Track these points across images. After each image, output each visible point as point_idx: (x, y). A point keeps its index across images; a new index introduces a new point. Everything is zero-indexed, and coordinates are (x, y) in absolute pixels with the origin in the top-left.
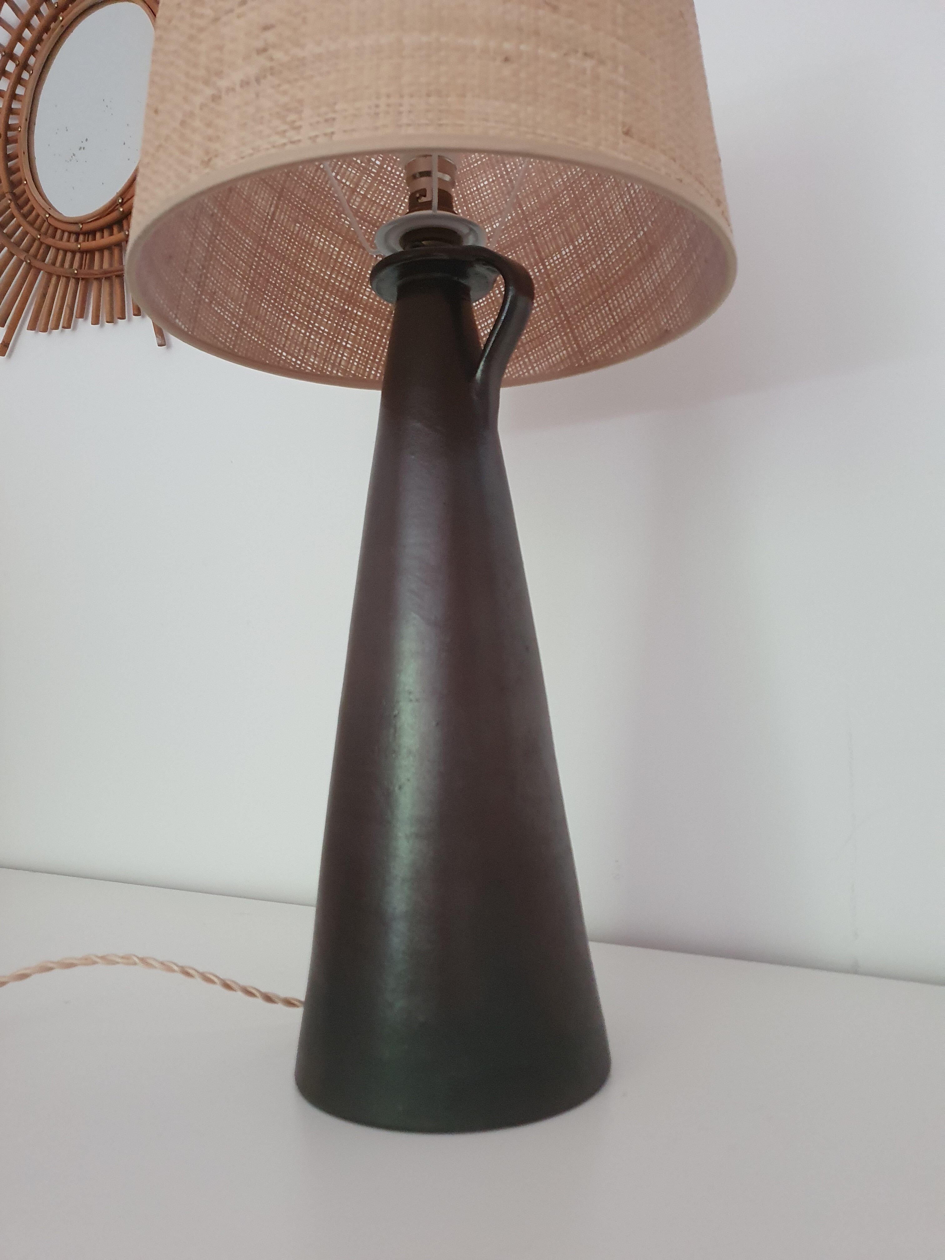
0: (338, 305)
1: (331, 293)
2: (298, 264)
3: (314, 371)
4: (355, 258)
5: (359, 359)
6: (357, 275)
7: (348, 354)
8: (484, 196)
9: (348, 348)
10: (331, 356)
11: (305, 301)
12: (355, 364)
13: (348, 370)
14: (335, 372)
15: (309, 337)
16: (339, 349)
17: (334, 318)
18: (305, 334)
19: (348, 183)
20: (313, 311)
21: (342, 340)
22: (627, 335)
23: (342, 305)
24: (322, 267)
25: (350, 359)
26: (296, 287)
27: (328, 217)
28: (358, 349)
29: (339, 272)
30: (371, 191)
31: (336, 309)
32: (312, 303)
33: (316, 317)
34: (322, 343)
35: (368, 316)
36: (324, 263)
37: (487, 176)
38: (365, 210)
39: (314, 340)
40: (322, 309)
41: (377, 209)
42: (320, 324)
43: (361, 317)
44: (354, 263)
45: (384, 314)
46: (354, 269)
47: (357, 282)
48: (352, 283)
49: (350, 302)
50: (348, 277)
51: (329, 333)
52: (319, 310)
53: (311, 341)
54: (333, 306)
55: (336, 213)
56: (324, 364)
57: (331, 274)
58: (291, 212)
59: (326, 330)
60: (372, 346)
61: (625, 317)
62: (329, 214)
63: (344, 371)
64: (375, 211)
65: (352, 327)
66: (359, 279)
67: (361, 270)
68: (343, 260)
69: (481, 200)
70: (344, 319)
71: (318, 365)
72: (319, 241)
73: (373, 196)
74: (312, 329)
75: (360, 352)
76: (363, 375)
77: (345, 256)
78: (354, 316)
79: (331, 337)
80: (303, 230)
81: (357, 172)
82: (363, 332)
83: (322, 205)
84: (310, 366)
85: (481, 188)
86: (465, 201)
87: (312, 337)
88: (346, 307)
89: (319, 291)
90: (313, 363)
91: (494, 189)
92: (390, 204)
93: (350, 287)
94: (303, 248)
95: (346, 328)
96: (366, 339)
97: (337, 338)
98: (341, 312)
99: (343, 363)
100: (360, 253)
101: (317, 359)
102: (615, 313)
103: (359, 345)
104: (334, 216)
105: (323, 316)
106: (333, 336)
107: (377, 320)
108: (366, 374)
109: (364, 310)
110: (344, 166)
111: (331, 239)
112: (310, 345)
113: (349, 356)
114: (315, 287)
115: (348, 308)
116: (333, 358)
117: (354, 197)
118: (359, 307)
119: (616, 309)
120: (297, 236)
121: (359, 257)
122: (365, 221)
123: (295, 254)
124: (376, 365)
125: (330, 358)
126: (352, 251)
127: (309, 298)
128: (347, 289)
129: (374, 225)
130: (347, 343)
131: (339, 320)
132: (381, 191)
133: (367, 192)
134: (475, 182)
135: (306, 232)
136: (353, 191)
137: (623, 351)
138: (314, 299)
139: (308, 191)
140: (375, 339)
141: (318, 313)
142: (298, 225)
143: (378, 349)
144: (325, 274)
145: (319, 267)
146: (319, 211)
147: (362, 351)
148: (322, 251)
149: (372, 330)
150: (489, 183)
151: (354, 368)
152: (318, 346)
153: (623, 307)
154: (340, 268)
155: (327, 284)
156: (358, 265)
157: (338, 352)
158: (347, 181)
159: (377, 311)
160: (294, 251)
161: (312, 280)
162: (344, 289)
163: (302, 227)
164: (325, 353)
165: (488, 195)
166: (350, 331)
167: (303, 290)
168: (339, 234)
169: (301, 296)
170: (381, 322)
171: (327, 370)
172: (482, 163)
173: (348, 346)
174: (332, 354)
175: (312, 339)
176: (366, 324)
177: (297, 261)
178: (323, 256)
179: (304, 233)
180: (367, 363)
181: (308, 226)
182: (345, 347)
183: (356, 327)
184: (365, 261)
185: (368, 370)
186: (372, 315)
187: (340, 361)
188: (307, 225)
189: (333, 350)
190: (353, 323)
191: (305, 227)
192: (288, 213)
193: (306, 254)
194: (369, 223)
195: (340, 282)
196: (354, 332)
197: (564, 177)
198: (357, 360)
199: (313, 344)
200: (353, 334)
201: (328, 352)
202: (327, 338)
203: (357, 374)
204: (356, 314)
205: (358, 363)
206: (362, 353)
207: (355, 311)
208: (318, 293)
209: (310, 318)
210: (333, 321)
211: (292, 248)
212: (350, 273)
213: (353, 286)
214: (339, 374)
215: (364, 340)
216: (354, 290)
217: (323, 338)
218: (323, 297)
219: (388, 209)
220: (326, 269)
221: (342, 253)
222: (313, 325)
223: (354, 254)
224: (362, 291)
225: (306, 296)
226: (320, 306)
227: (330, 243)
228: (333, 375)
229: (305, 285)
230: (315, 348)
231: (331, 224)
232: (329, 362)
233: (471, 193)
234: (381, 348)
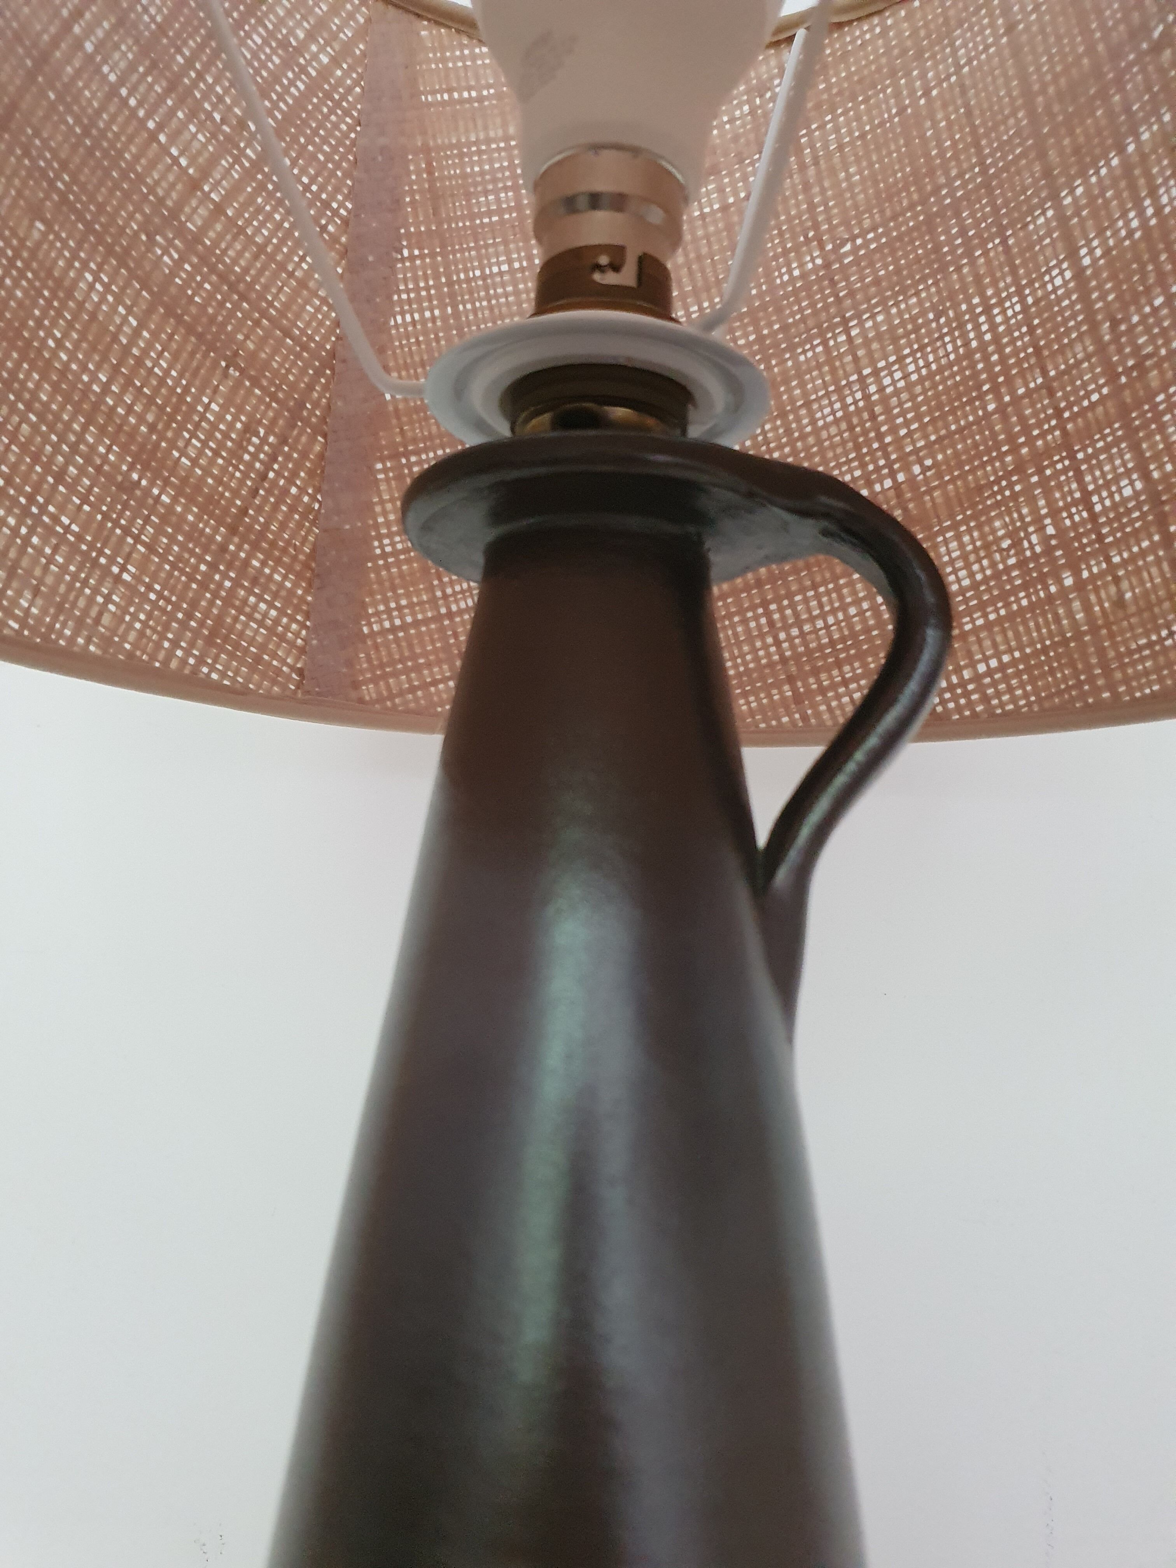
0: (116, 467)
1: (102, 430)
2: (26, 334)
3: (26, 633)
4: (176, 356)
5: (150, 616)
6: (174, 400)
7: (121, 598)
8: (497, 296)
9: (125, 583)
10: (77, 598)
11: (30, 440)
12: (138, 625)
13: (116, 639)
14: (80, 641)
15: (26, 541)
16: (100, 582)
17: (101, 500)
18: (15, 531)
19: (183, 162)
20: (47, 469)
21: (112, 560)
22: (809, 692)
23: (124, 468)
24: (88, 357)
25: (125, 611)
26: (12, 397)
27: (122, 231)
28: (150, 588)
29: (129, 382)
30: (238, 202)
31: (110, 478)
32: (48, 448)
33: (54, 488)
34: (60, 560)
35: (187, 509)
36: (93, 348)
37: (508, 253)
38: (216, 244)
39: (39, 551)
40: (72, 470)
41: (244, 249)
42: (62, 509)
43: (170, 509)
44: (171, 367)
45: (226, 511)
46: (170, 382)
47: (172, 418)
48: (158, 419)
49: (146, 467)
50: (151, 400)
51: (80, 538)
52: (63, 471)
53: (30, 550)
54: (101, 466)
55: (143, 227)
56: (55, 618)
57: (110, 381)
58: (24, 183)
59: (74, 527)
60: (187, 587)
61: (809, 652)
62: (127, 224)
63: (106, 642)
64: (240, 254)
65: (142, 530)
66: (176, 410)
67: (186, 390)
68: (145, 352)
69: (489, 301)
70: (126, 506)
71: (39, 620)
72: (91, 287)
73: (239, 214)
74: (37, 519)
75: (153, 596)
76: (153, 658)
77: (150, 345)
78: (150, 501)
79: (84, 547)
80: (52, 244)
81: (208, 141)
82: (168, 549)
83: (111, 192)
84: (16, 619)
85: (492, 275)
86: (452, 295)
87: (35, 540)
88: (135, 476)
89: (73, 419)
90: (27, 611)
91: (521, 286)
92: (278, 248)
93: (152, 428)
94: (46, 293)
95: (126, 531)
96: (174, 566)
97: (101, 553)
98: (121, 487)
99: (106, 619)
100: (189, 348)
101: (39, 601)
102: (782, 636)
103: (154, 578)
104: (136, 234)
105: (72, 489)
106: (91, 546)
107: (207, 524)
108: (161, 655)
109: (180, 492)
110: (180, 114)
111: (123, 289)
112: (25, 562)
113: (123, 603)
114: (62, 408)
115: (140, 479)
116: (82, 603)
117: (194, 203)
118: (166, 482)
119: (786, 628)
120: (33, 253)
121: (185, 355)
122: (213, 270)
123: (20, 304)
124: (189, 634)
125: (74, 605)
126: (171, 337)
127: (42, 434)
128: (143, 429)
129: (233, 288)
130: (123, 569)
131: (111, 508)
132: (259, 210)
133: (228, 198)
134: (480, 258)
135: (60, 255)
136: (194, 185)
137: (793, 722)
138: (54, 438)
139: (79, 143)
140: (196, 569)
141: (60, 478)
142: (39, 225)
143: (199, 596)
144: (94, 379)
145: (81, 356)
146: (101, 208)
147: (160, 595)
148: (93, 316)
149: (191, 545)
150: (512, 271)
151: (132, 637)
152: (46, 568)
153: (807, 628)
154: (134, 371)
155: (95, 407)
156: (181, 375)
157: (96, 591)
158: (182, 153)
159: (209, 499)
160: (19, 294)
161: (56, 387)
162: (136, 428)
163: (51, 237)
164: (62, 589)
165: (506, 295)
166: (137, 539)
167: (29, 407)
168: (145, 286)
169: (20, 424)
170: (216, 530)
171: (60, 635)
172: (502, 222)
173: (126, 577)
174: (81, 591)
175: (34, 547)
176: (178, 529)
177: (24, 325)
178: (94, 327)
179: (53, 255)
180: (167, 627)
181: (68, 238)
182: (118, 579)
183: (151, 530)
184: (198, 368)
185: (166, 644)
186: (195, 510)
187: (100, 614)
188: (64, 235)
189: (85, 584)
190: (147, 520)
191: (58, 237)
192: (17, 182)
193: (52, 313)
194: (223, 278)
195: (130, 409)
196: (144, 544)
197: (692, 310)
198: (142, 617)
199: (35, 561)
200: (142, 549)
201: (70, 587)
202: (74, 549)
203: (138, 653)
204: (157, 499)
205: (145, 624)
206: (158, 600)
207: (156, 491)
208: (68, 426)
209: (37, 490)
210: (96, 508)
211: (16, 284)
212: (156, 391)
213: (160, 426)
214: (92, 648)
215: (167, 567)
216: (162, 437)
217: (64, 549)
218: (81, 438)
219: (271, 258)
220: (99, 367)
221: (145, 334)
222: (43, 509)
223: (174, 346)
224: (181, 444)
225: (35, 427)
226: (69, 461)
227: (119, 300)
228: (76, 649)
229: (34, 394)
230: (38, 572)
231: (127, 251)
232: (70, 615)
233: (468, 280)
234: (208, 595)
